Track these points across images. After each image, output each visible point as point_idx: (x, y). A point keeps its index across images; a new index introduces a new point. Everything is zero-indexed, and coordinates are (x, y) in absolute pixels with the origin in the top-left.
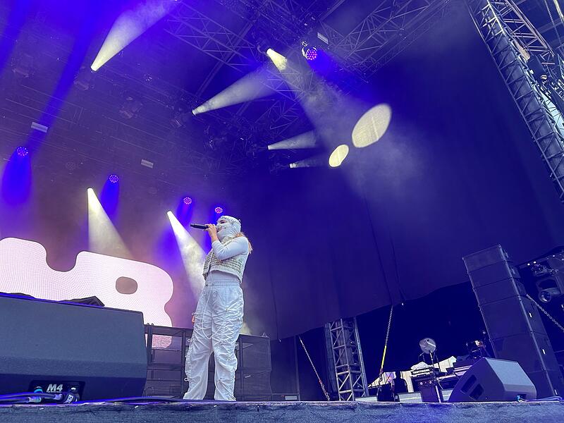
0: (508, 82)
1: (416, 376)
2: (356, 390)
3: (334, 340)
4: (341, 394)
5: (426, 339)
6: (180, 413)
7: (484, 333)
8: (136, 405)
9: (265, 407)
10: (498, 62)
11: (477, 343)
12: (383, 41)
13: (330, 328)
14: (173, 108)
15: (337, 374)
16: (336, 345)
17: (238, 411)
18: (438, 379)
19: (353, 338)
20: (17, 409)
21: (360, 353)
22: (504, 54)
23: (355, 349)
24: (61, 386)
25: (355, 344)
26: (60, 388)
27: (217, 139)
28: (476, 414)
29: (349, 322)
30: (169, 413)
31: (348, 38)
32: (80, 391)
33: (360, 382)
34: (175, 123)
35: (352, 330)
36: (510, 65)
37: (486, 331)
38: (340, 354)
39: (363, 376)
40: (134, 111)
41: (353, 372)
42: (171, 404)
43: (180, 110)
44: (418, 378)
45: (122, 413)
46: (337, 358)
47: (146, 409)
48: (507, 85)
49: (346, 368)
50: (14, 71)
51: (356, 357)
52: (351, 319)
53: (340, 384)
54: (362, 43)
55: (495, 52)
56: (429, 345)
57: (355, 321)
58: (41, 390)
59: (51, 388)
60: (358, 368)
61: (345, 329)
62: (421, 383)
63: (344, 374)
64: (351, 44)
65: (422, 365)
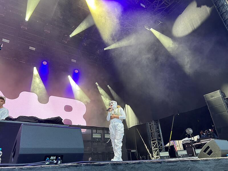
0: (223, 20)
1: (184, 143)
2: (160, 148)
3: (150, 129)
4: (154, 150)
5: (188, 129)
6: (97, 167)
7: (213, 126)
8: (82, 164)
9: (127, 163)
10: (219, 11)
11: (210, 130)
12: (168, 4)
13: (149, 124)
14: (83, 38)
15: (152, 142)
16: (151, 131)
17: (118, 165)
18: (193, 144)
19: (158, 128)
20: (42, 167)
21: (161, 134)
22: (222, 8)
23: (159, 132)
24: (55, 157)
25: (159, 130)
26: (55, 158)
27: (101, 50)
28: (210, 163)
29: (156, 121)
30: (93, 167)
31: (153, 4)
32: (62, 159)
33: (161, 145)
34: (84, 44)
35: (157, 125)
36: (225, 12)
37: (214, 125)
38: (153, 134)
39: (162, 143)
40: (68, 40)
41: (159, 141)
42: (94, 163)
43: (86, 39)
44: (185, 144)
45: (78, 167)
46: (152, 136)
47: (86, 166)
48: (223, 21)
49: (155, 140)
50: (22, 27)
51: (159, 136)
52: (157, 120)
53: (153, 146)
54: (160, 6)
55: (218, 7)
56: (190, 131)
57: (159, 121)
58: (49, 159)
59: (52, 158)
60: (160, 140)
61: (155, 124)
62: (187, 146)
63: (154, 142)
64: (155, 6)
65: (187, 139)
